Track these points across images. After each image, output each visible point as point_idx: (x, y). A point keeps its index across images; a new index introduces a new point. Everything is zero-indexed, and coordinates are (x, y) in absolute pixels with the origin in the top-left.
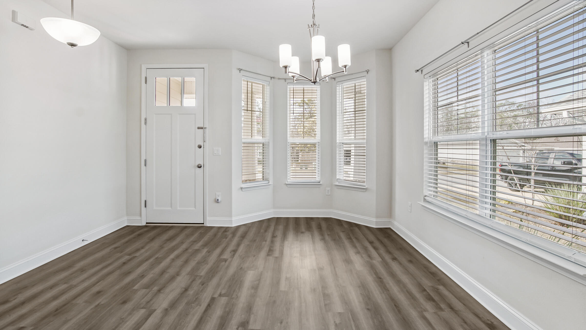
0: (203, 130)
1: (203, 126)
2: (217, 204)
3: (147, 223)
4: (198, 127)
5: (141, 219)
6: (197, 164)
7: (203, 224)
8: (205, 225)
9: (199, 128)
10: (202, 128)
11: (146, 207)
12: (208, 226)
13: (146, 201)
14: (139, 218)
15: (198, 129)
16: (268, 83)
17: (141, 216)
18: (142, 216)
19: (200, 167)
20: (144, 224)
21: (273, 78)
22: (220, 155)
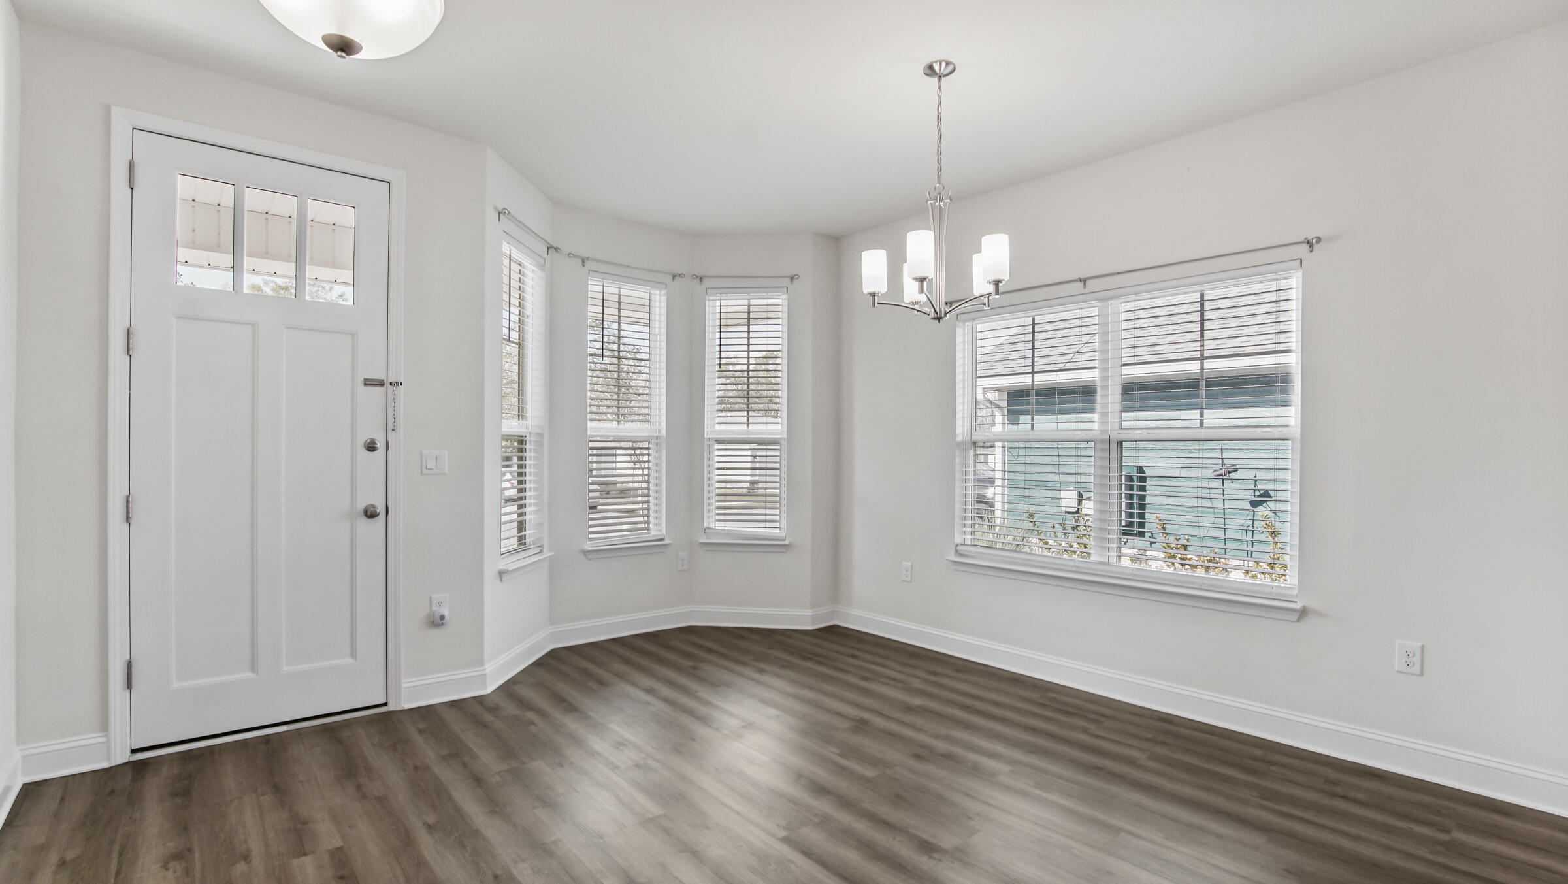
0: (383, 389)
1: (382, 376)
2: (435, 633)
3: (133, 751)
4: (365, 379)
5: (108, 742)
6: (361, 505)
7: (385, 704)
8: (391, 707)
9: (368, 383)
10: (381, 384)
11: (129, 686)
12: (406, 708)
13: (129, 664)
14: (97, 738)
15: (365, 384)
16: (542, 261)
17: (104, 726)
18: (112, 725)
19: (370, 514)
20: (121, 756)
21: (556, 249)
22: (444, 474)
